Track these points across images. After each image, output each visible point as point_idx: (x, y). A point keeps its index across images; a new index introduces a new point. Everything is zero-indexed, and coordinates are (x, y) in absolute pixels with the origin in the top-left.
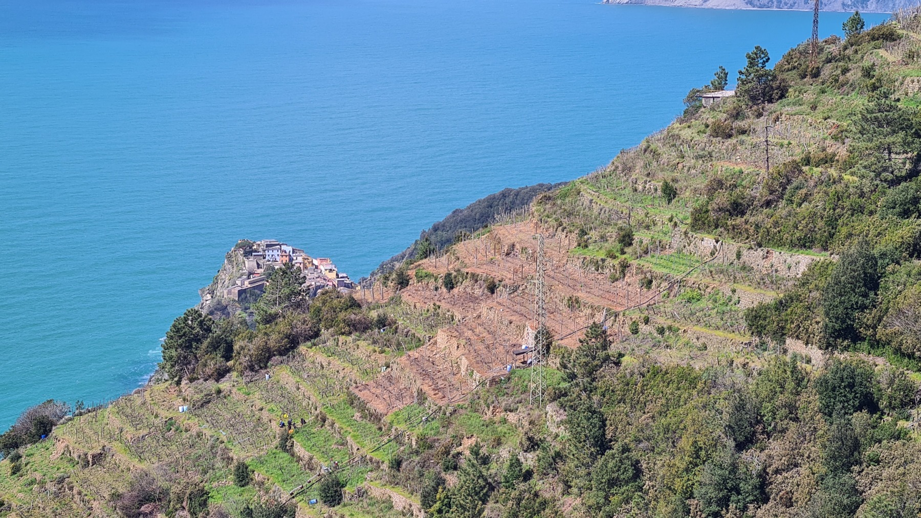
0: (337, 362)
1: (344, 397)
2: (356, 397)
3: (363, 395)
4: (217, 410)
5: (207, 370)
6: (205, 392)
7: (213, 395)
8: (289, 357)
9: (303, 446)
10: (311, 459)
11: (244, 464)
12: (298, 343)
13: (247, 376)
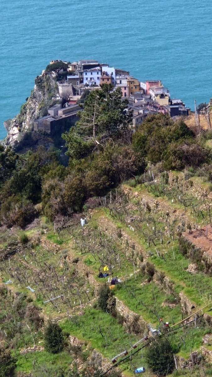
0: (167, 204)
1: (175, 245)
2: (189, 244)
3: (198, 242)
4: (24, 263)
5: (11, 215)
6: (9, 241)
7: (19, 245)
8: (108, 198)
9: (128, 304)
10: (137, 319)
11: (56, 326)
12: (120, 181)
13: (59, 221)
